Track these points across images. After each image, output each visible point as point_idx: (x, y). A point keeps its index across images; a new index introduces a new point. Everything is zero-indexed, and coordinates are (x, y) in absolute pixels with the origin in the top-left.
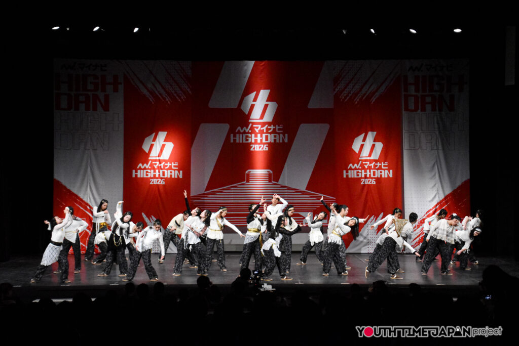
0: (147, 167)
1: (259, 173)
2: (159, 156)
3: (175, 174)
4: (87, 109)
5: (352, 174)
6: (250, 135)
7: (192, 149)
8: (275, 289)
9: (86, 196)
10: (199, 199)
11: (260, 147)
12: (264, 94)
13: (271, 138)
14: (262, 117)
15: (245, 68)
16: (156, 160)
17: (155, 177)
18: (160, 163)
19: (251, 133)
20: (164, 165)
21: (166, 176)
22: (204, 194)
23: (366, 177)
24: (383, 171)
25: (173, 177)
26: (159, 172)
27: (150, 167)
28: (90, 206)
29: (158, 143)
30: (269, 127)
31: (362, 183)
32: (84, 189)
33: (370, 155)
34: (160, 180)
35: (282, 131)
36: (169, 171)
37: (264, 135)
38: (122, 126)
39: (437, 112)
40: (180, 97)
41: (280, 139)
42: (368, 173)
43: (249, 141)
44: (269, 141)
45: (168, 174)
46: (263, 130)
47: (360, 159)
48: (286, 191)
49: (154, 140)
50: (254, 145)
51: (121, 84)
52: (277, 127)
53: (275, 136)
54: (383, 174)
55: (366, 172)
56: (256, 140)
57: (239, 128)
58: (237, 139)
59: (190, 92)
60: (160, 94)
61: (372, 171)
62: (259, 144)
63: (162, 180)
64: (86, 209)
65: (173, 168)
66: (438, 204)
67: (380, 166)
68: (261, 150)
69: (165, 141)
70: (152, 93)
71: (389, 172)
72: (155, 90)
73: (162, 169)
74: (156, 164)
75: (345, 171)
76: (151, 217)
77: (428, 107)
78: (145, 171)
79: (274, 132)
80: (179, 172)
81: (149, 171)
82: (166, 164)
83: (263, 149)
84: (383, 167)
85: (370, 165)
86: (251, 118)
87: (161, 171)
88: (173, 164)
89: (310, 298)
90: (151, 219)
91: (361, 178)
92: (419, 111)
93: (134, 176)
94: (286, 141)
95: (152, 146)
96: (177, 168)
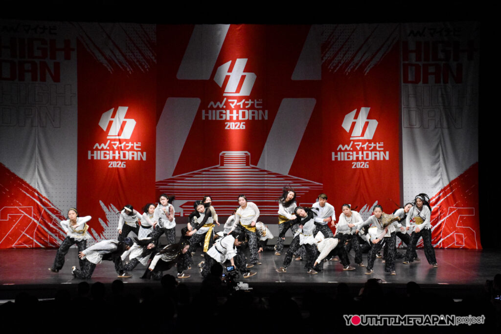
0: (105, 147)
1: (235, 155)
2: (119, 135)
3: (137, 156)
4: (34, 79)
5: (342, 157)
6: (224, 112)
7: (157, 128)
8: (252, 288)
9: (34, 181)
10: (166, 185)
11: (236, 126)
12: (241, 63)
13: (248, 115)
14: (238, 91)
15: (219, 33)
16: (115, 140)
17: (114, 159)
18: (120, 143)
19: (225, 109)
20: (125, 145)
21: (127, 158)
22: (171, 179)
23: (358, 160)
24: (378, 153)
25: (135, 159)
26: (119, 153)
27: (108, 148)
28: (38, 193)
29: (117, 120)
30: (246, 102)
31: (353, 167)
32: (30, 172)
33: (363, 135)
34: (120, 162)
35: (261, 107)
36: (131, 152)
37: (241, 112)
38: (75, 101)
39: (442, 84)
40: (143, 67)
41: (259, 116)
42: (360, 156)
43: (224, 118)
44: (246, 118)
45: (129, 156)
46: (240, 105)
47: (351, 139)
48: (266, 176)
49: (113, 116)
50: (229, 123)
51: (73, 50)
52: (256, 102)
53: (253, 113)
54: (378, 156)
55: (357, 154)
56: (231, 117)
57: (212, 103)
58: (210, 115)
59: (155, 61)
60: (120, 63)
61: (365, 153)
62: (235, 121)
63: (123, 162)
64: (34, 196)
65: (135, 149)
66: (442, 191)
67: (375, 147)
68: (237, 128)
69: (126, 117)
70: (110, 61)
71: (385, 154)
72: (113, 57)
73: (122, 150)
74: (115, 144)
75: (333, 153)
76: (110, 206)
77: (431, 78)
78: (102, 152)
79: (252, 107)
80: (142, 154)
81: (108, 152)
82: (127, 145)
83: (239, 127)
84: (378, 149)
85: (363, 146)
86: (225, 91)
87: (122, 152)
88: (135, 145)
89: (293, 299)
90: (110, 208)
91: (353, 161)
92: (421, 83)
93: (89, 158)
94: (266, 118)
95: (111, 123)
96: (140, 149)
